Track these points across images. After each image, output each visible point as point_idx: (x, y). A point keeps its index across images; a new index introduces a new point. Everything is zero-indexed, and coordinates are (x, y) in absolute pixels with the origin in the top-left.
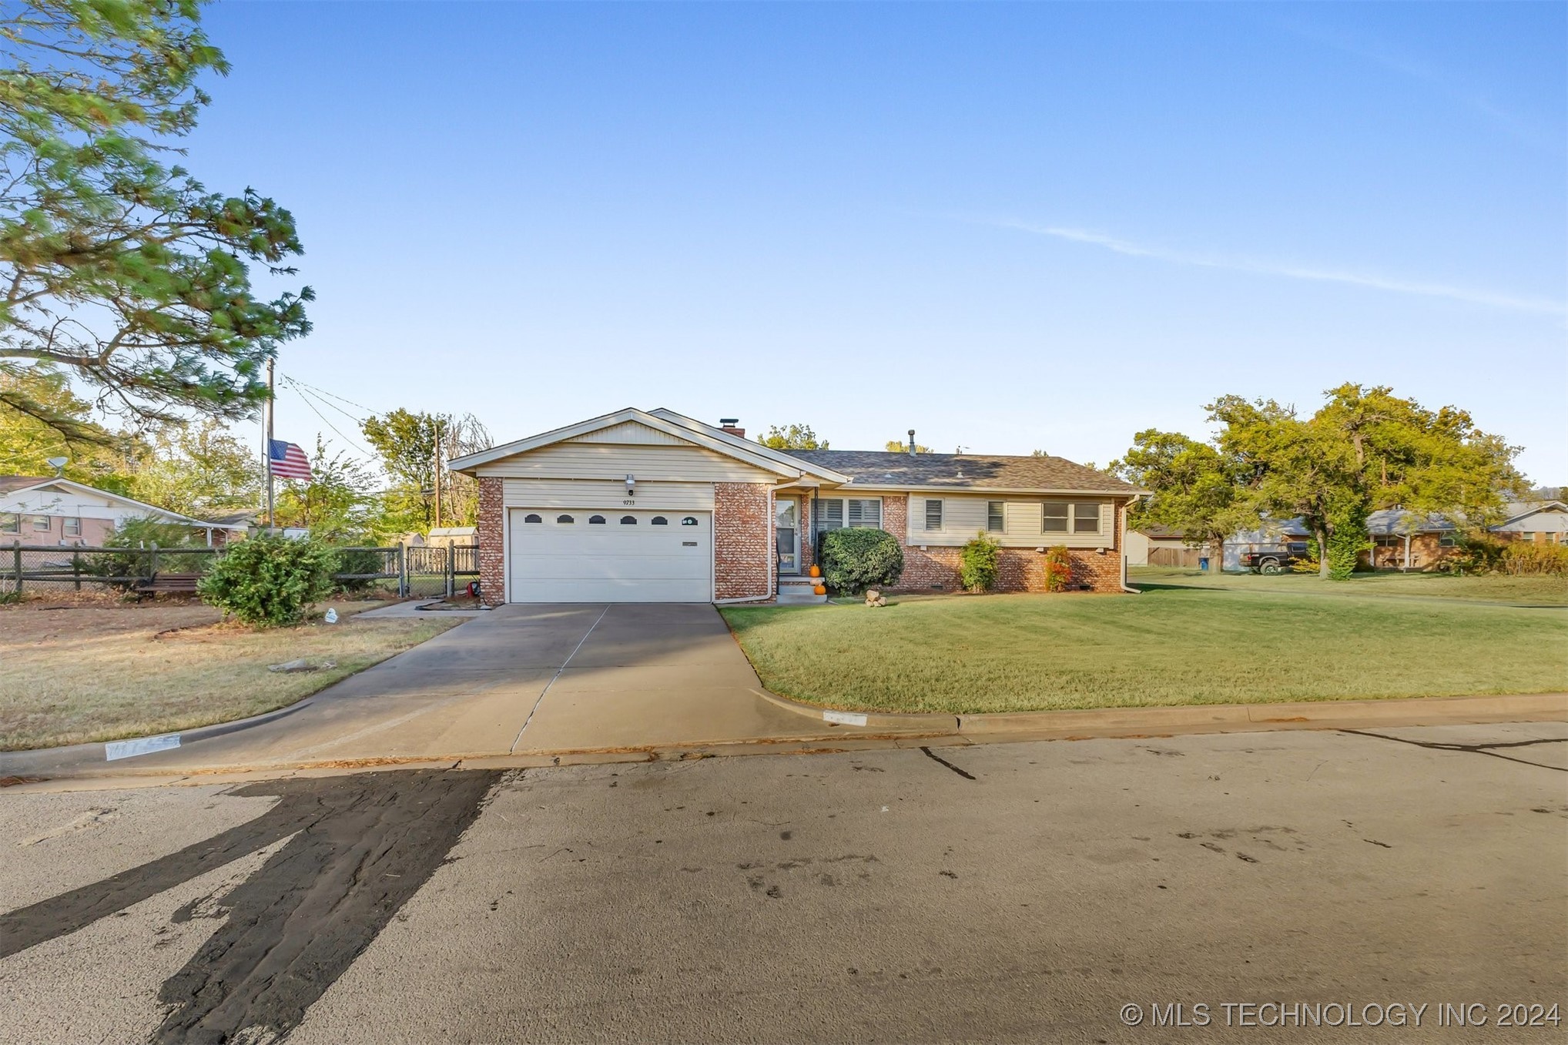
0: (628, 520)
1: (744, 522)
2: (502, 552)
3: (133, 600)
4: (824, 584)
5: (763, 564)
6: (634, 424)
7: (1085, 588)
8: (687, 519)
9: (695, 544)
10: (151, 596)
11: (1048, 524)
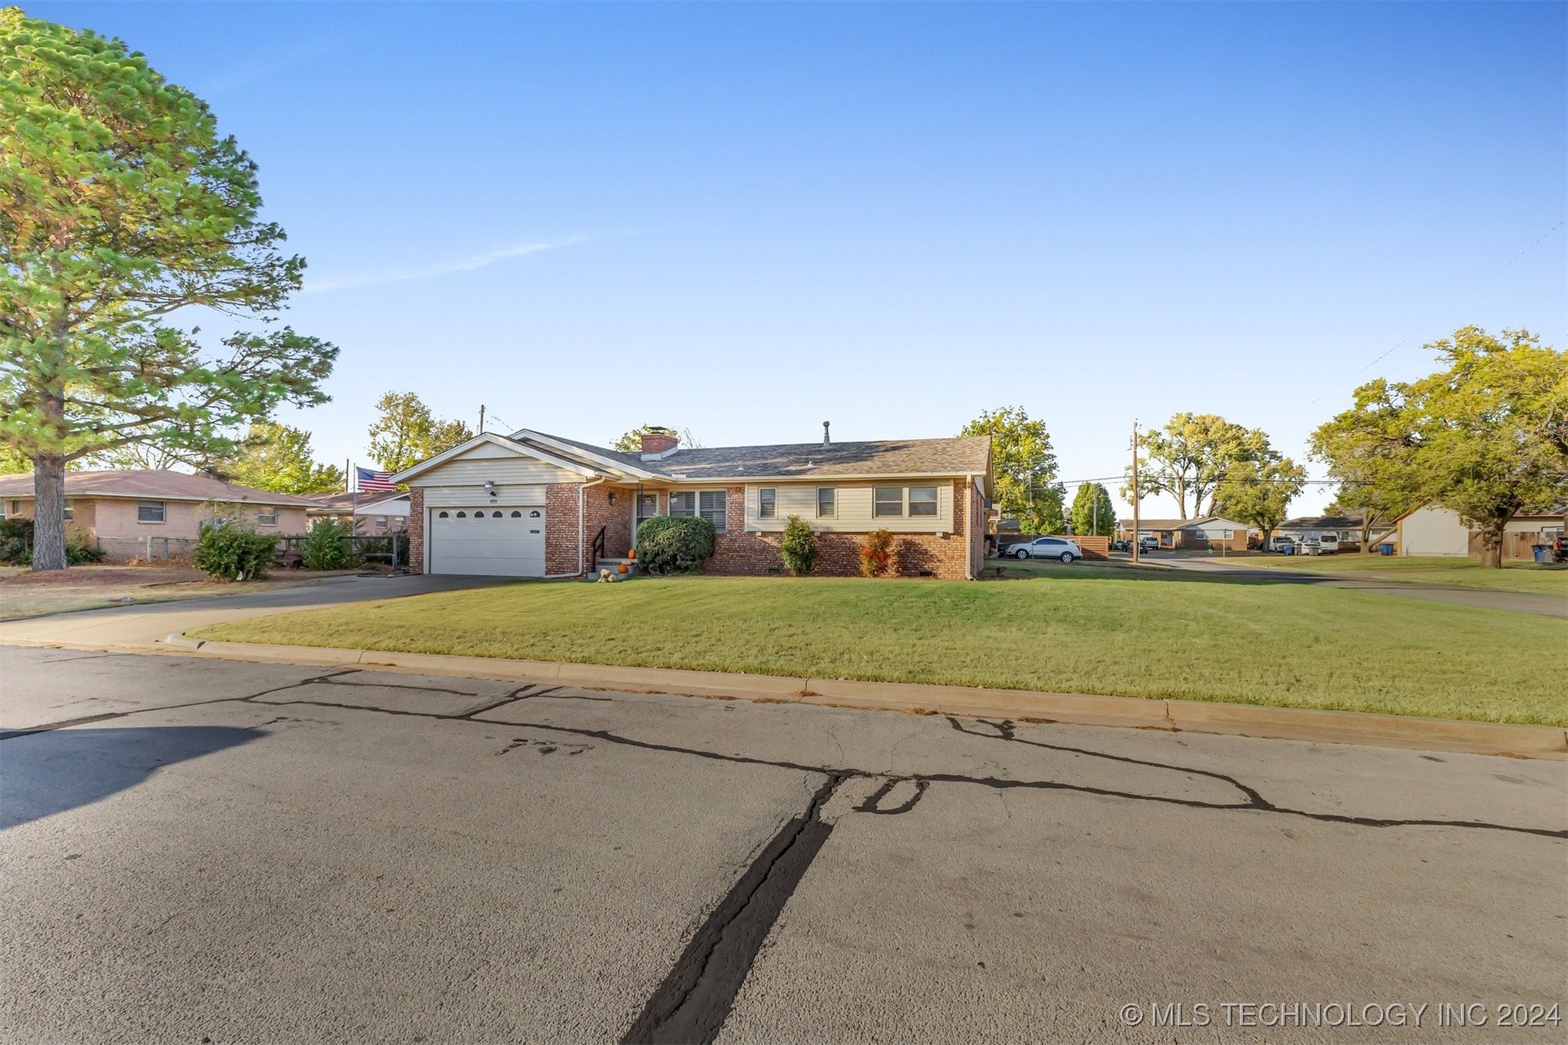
0: (498, 514)
1: (565, 514)
2: (422, 538)
5: (577, 548)
6: (490, 444)
7: (925, 574)
8: (532, 512)
9: (535, 532)
11: (881, 510)
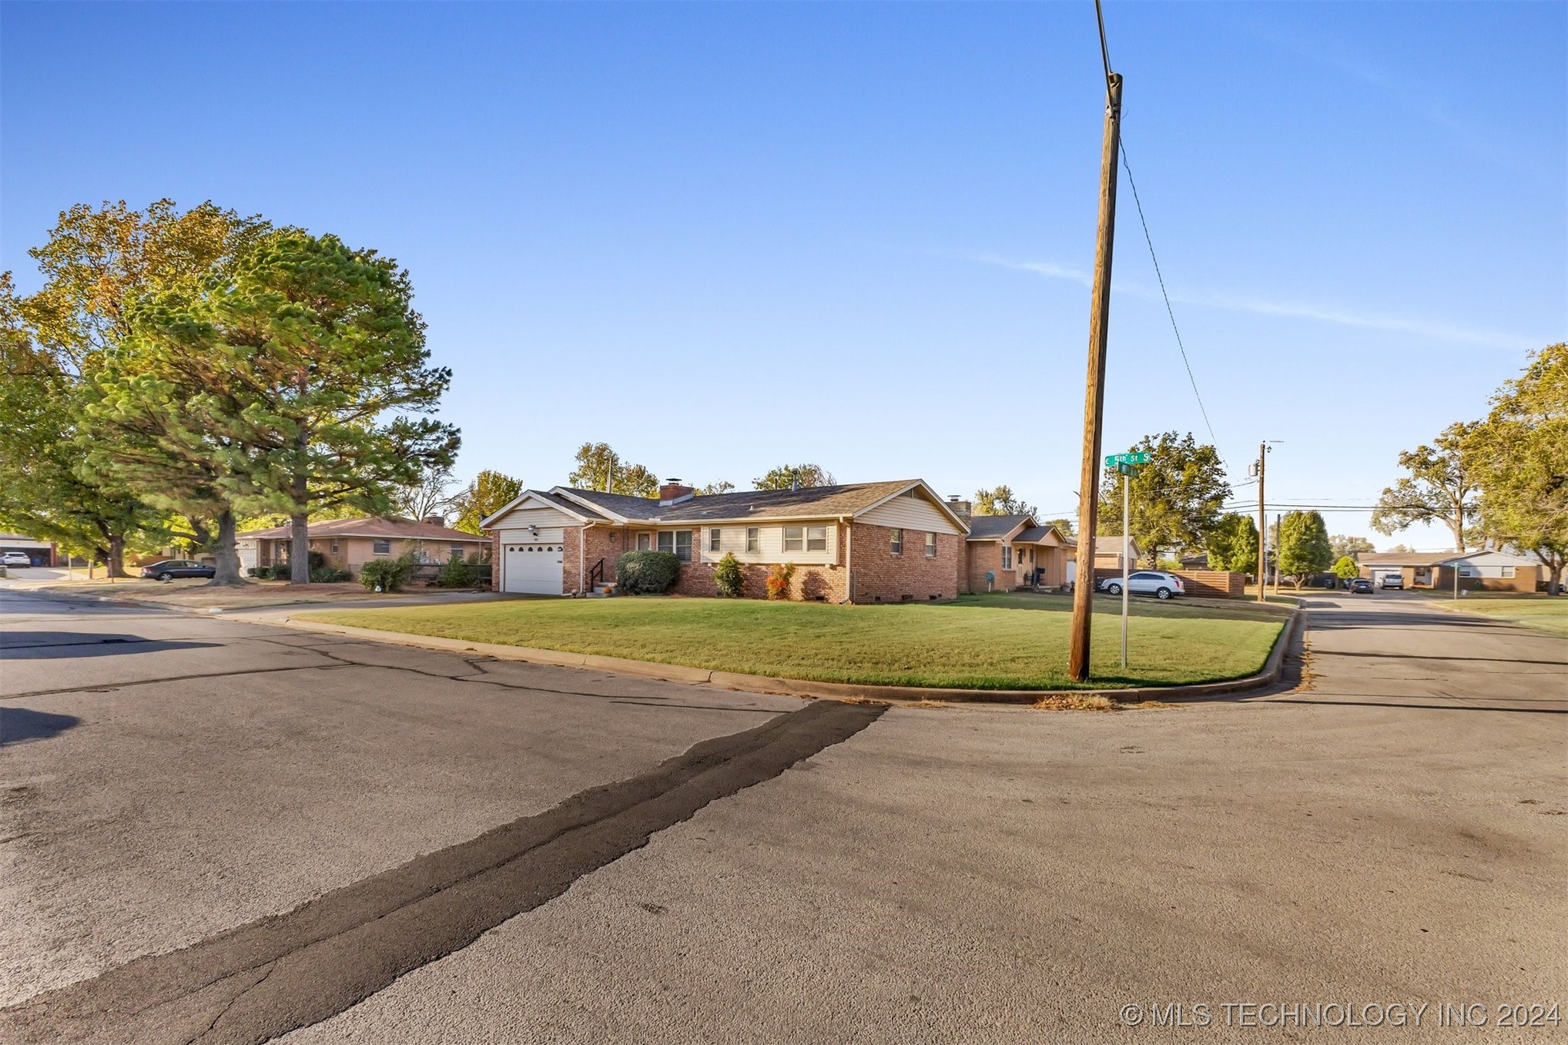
0: (540, 549)
1: (573, 549)
5: (579, 574)
6: (531, 498)
7: (820, 599)
8: (559, 548)
9: (561, 562)
11: (790, 545)
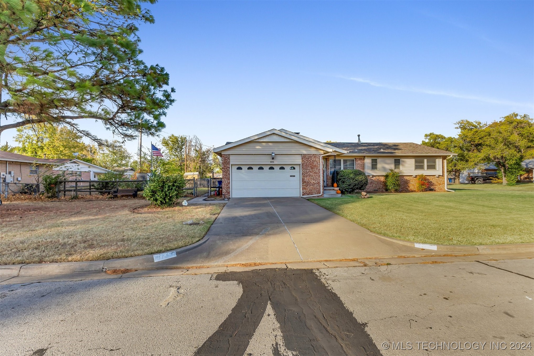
0: (271, 168)
1: (312, 168)
2: (230, 180)
3: (111, 198)
4: (339, 189)
5: (319, 183)
6: (274, 135)
7: (431, 190)
8: (291, 167)
9: (294, 176)
10: (116, 196)
11: (417, 167)
